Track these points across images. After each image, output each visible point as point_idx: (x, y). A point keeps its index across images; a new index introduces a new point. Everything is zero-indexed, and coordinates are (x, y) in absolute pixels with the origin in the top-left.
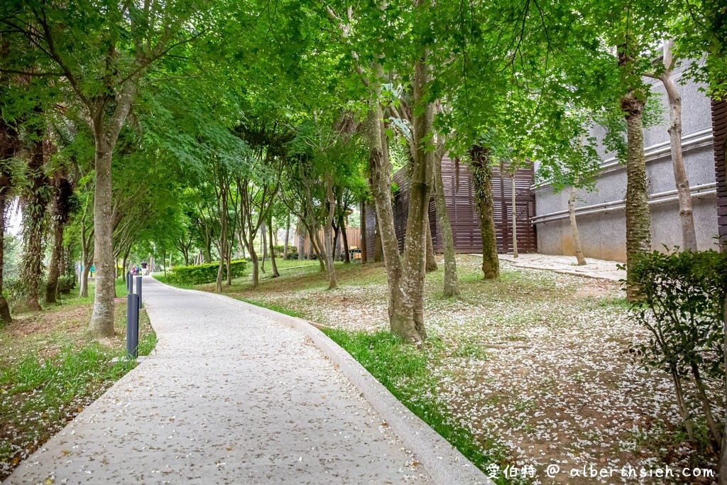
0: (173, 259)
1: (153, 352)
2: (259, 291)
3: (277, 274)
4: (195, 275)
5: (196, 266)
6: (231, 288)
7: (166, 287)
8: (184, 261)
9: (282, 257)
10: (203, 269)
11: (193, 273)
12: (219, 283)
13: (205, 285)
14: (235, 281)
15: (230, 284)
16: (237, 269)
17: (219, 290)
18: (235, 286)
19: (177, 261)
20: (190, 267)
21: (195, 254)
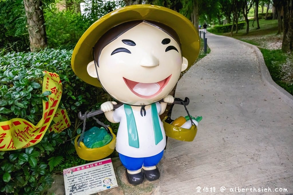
0: (214, 22)
1: (210, 53)
2: (248, 35)
3: (259, 28)
4: (223, 29)
5: (224, 25)
6: (237, 34)
7: (212, 34)
8: (219, 23)
9: (264, 18)
10: (226, 27)
11: (222, 28)
12: (232, 33)
13: (227, 33)
14: (239, 31)
15: (237, 32)
16: (241, 26)
17: (232, 35)
18: (239, 33)
19: (216, 23)
20: (221, 26)
21: (224, 19)
